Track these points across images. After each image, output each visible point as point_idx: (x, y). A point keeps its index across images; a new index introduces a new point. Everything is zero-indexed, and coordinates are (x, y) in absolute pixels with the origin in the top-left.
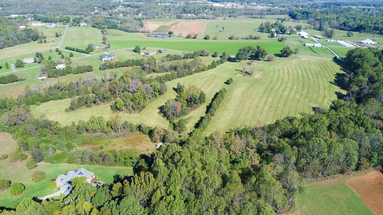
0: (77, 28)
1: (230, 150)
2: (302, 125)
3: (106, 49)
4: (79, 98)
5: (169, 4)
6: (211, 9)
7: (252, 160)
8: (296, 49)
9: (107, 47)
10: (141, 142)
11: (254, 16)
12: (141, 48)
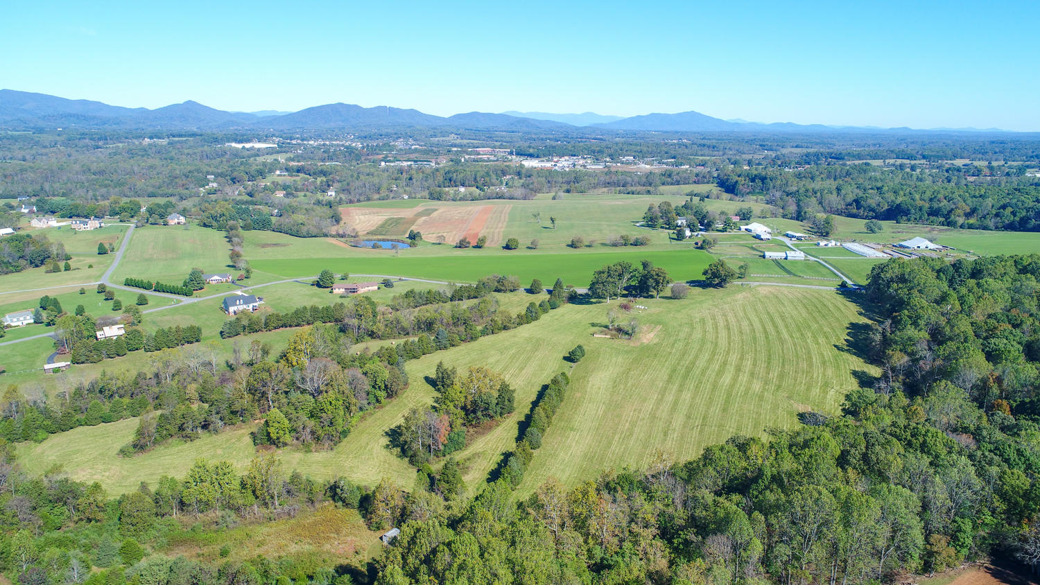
0: (159, 230)
1: (587, 535)
2: (772, 458)
3: (238, 282)
4: (162, 415)
5: (409, 163)
6: (519, 174)
7: (649, 560)
8: (741, 267)
9: (241, 275)
10: (338, 532)
11: (630, 189)
12: (335, 276)
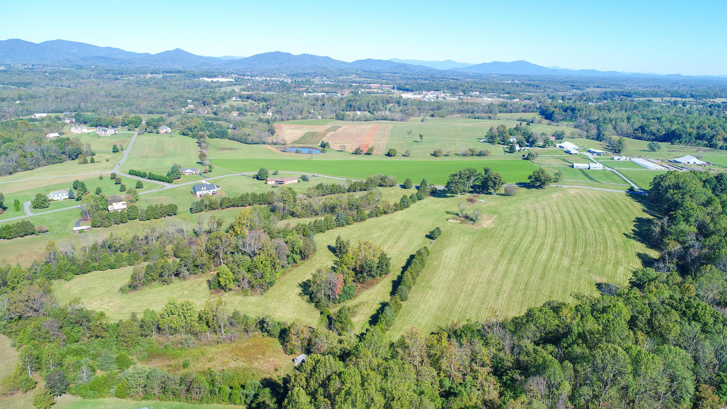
0: (153, 137)
1: (439, 369)
2: (578, 319)
3: (204, 174)
4: (148, 266)
5: (323, 94)
6: (398, 103)
7: (484, 390)
8: (557, 174)
9: (206, 170)
10: (263, 354)
11: (477, 115)
12: (268, 172)
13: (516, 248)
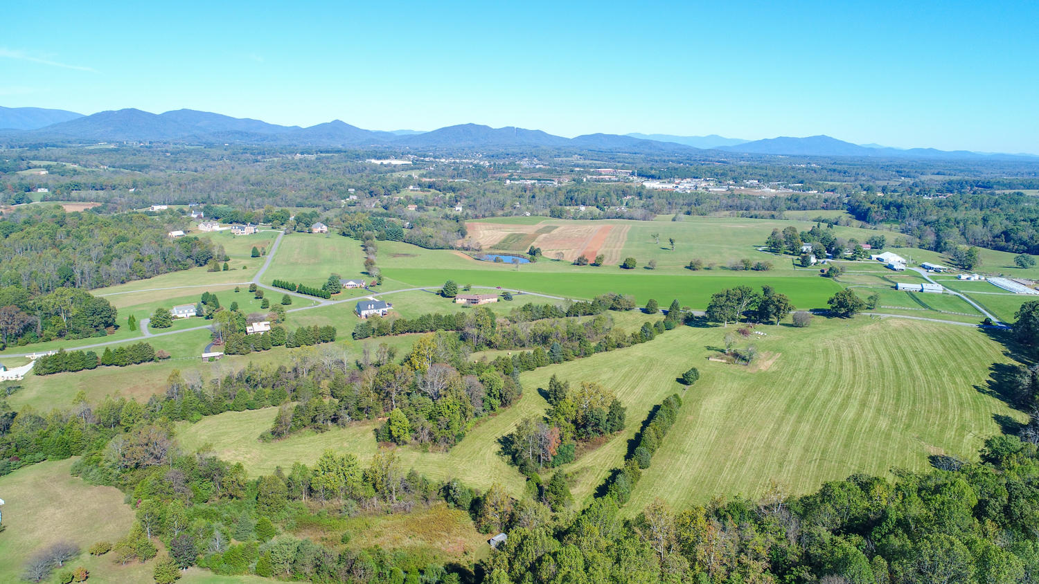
0: (304, 237)
1: (694, 560)
2: (898, 501)
3: (370, 288)
4: (298, 407)
5: (533, 182)
6: (639, 195)
8: (871, 297)
9: (374, 282)
10: (449, 531)
11: (753, 213)
12: (458, 287)
13: (808, 401)
